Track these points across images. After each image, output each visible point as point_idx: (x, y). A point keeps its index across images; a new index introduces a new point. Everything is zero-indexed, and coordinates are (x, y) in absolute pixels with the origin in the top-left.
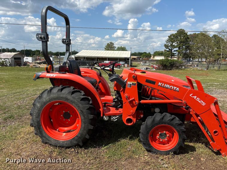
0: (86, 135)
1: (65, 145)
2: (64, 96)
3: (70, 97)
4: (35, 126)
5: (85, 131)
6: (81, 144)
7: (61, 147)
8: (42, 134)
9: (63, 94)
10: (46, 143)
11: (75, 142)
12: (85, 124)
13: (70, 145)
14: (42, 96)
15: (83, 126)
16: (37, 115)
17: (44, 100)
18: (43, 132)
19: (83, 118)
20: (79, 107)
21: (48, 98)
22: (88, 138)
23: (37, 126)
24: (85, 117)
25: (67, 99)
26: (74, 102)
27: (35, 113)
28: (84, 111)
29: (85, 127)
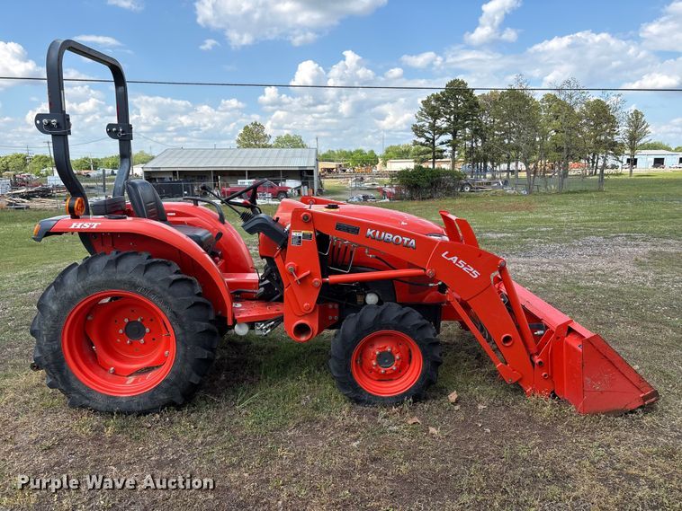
0: (190, 375)
1: (134, 407)
2: (125, 277)
3: (139, 279)
4: (46, 363)
5: (188, 366)
6: (178, 399)
7: (125, 413)
8: (69, 384)
9: (123, 272)
10: (81, 407)
11: (163, 397)
12: (186, 346)
13: (150, 405)
14: (62, 280)
15: (181, 352)
16: (52, 333)
17: (70, 292)
18: (72, 378)
19: (179, 330)
20: (166, 303)
21: (80, 285)
22: (197, 383)
23: (54, 363)
24: (184, 329)
25: (134, 286)
26: (153, 292)
27: (44, 328)
28: (181, 313)
29: (188, 354)
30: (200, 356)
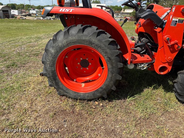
0: (112, 87)
1: (86, 98)
2: (87, 38)
3: (95, 40)
4: (49, 76)
5: (112, 82)
6: (105, 96)
7: (82, 100)
8: (59, 86)
9: (86, 36)
10: (63, 95)
11: (99, 95)
12: (112, 74)
13: (93, 98)
14: (56, 38)
15: (110, 76)
16: (52, 63)
17: (60, 44)
18: (60, 83)
19: (110, 66)
20: (106, 53)
21: (65, 41)
22: (115, 90)
23: (52, 76)
24: (113, 66)
25: (91, 43)
26: (100, 47)
27: (48, 60)
28: (113, 58)
29: (113, 77)
30: (118, 79)
